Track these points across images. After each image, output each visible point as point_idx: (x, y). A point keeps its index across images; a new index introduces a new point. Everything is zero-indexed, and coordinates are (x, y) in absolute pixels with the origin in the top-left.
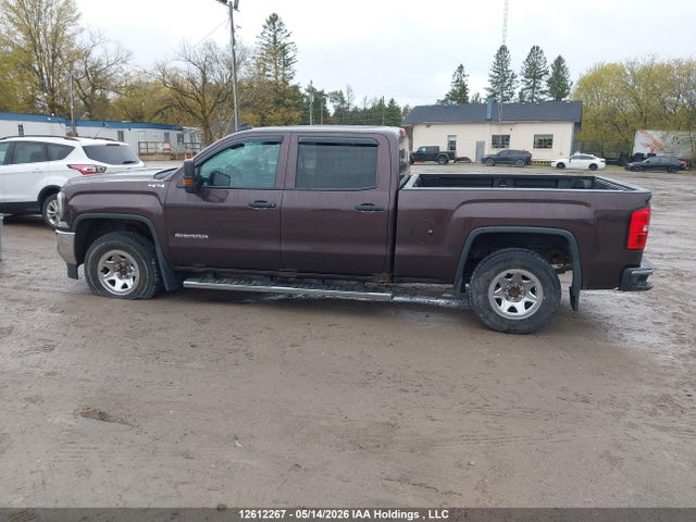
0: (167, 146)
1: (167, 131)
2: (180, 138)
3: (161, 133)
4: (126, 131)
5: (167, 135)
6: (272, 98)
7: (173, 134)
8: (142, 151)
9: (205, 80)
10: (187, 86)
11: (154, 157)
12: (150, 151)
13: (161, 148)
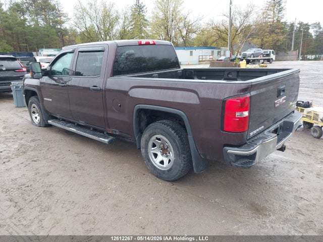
0: (211, 57)
1: (213, 50)
2: (219, 53)
3: (210, 51)
4: (194, 51)
5: (213, 52)
6: (268, 30)
7: (216, 51)
8: (201, 60)
9: (231, 24)
10: (223, 28)
11: (205, 62)
12: (204, 60)
13: (208, 58)
